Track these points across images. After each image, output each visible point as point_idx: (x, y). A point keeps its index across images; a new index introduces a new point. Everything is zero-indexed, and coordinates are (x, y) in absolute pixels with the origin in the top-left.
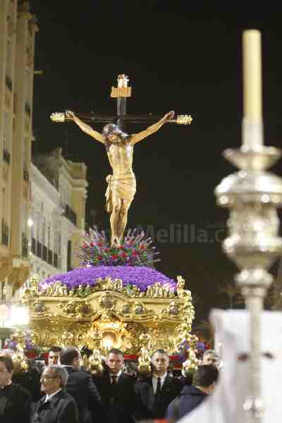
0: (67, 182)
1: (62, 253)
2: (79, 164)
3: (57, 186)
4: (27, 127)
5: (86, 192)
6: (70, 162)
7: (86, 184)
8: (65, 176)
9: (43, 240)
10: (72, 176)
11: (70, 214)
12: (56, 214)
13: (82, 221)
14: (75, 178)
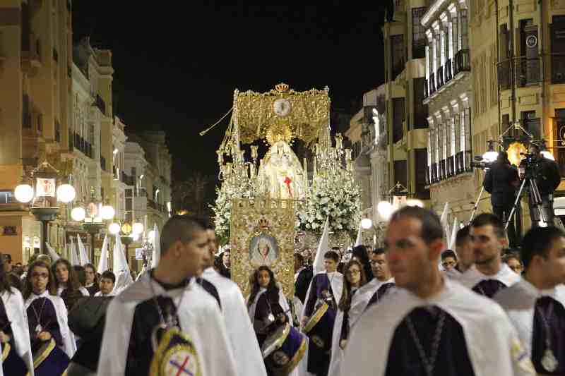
0: (95, 71)
1: (95, 143)
2: (104, 51)
3: (87, 76)
4: (68, 24)
5: (111, 78)
6: (96, 49)
7: (112, 71)
8: (93, 65)
9: (80, 131)
10: (98, 63)
11: (100, 104)
12: (88, 103)
13: (110, 109)
14: (101, 65)
